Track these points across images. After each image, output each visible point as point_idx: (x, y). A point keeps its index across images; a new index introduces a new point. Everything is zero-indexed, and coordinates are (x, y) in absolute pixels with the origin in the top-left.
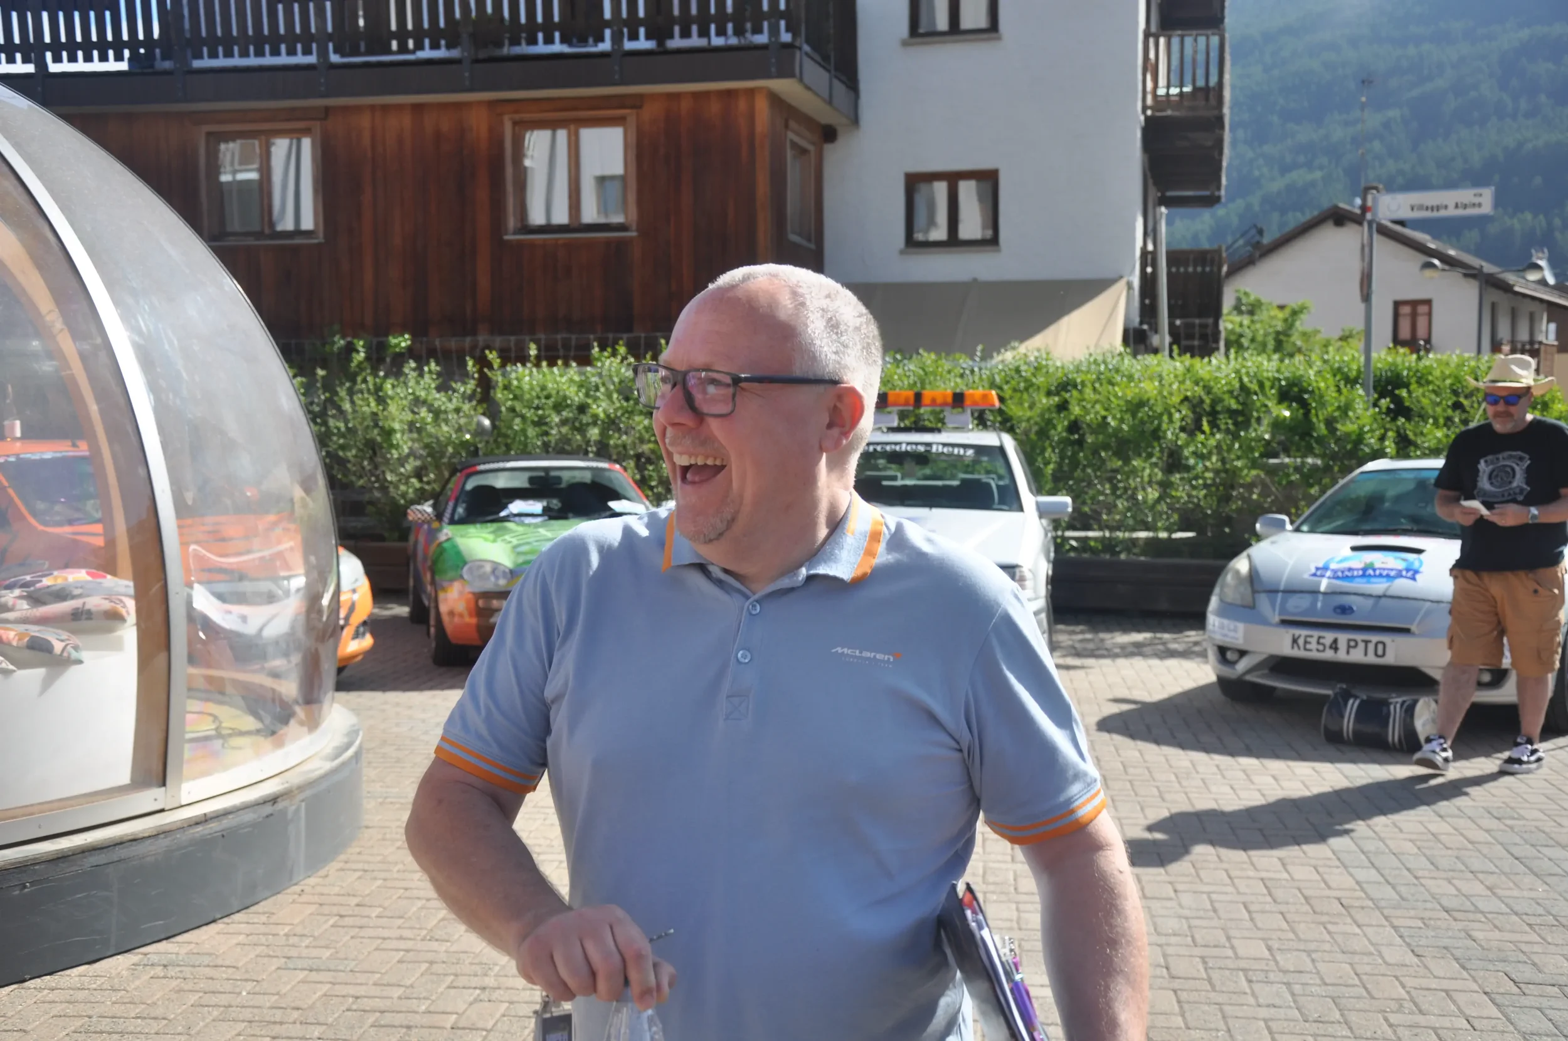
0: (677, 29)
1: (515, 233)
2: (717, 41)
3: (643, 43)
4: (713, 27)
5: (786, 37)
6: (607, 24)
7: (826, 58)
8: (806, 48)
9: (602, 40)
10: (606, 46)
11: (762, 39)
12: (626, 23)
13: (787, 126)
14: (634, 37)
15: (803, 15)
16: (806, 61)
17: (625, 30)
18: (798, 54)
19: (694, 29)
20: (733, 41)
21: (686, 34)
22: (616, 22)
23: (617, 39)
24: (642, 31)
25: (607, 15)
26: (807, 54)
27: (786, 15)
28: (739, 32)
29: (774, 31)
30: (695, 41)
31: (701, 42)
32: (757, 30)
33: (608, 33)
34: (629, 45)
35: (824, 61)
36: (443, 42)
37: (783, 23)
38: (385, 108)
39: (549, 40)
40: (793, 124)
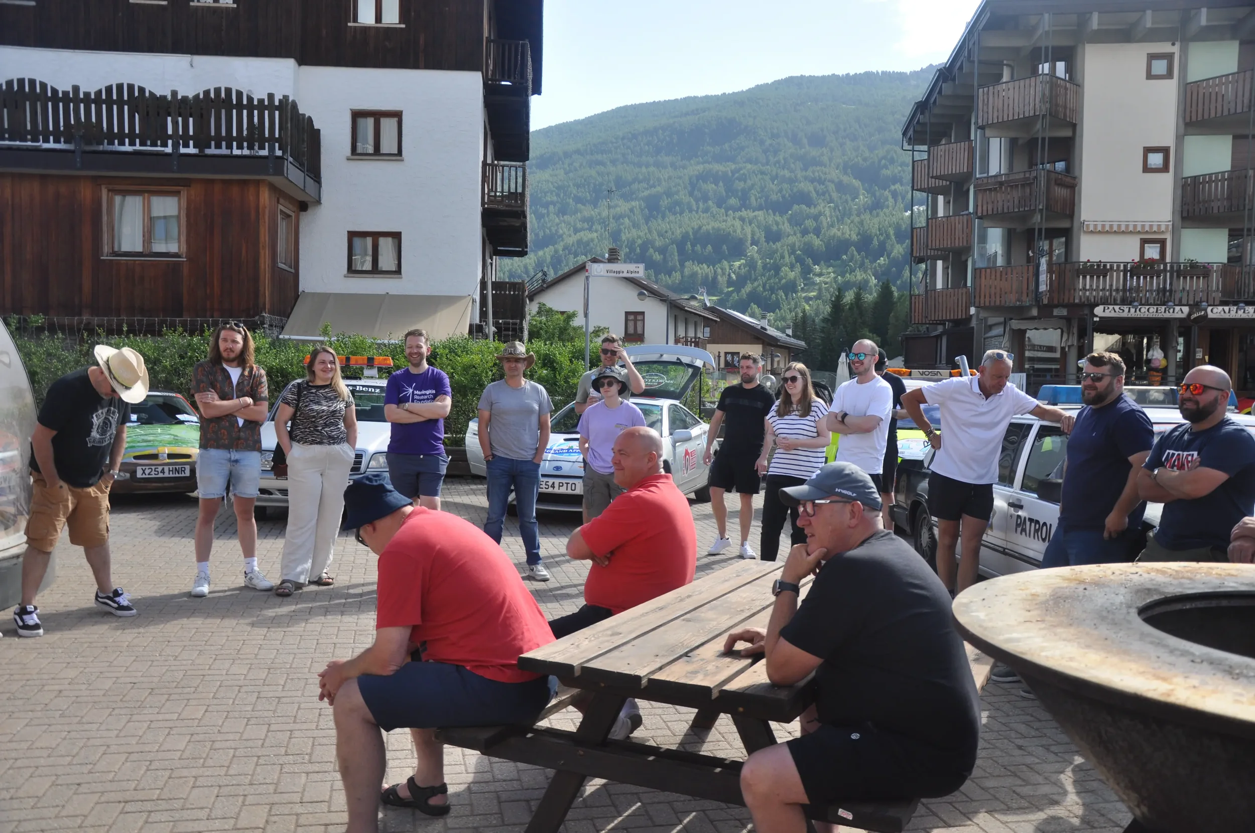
0: (213, 143)
1: (107, 256)
2: (236, 152)
3: (192, 150)
4: (235, 144)
5: (279, 153)
6: (170, 137)
7: (302, 164)
8: (291, 159)
9: (166, 146)
10: (169, 150)
11: (265, 153)
12: (181, 137)
13: (278, 202)
14: (186, 145)
15: (289, 140)
16: (290, 165)
17: (181, 142)
18: (286, 161)
19: (224, 144)
20: (246, 152)
21: (218, 146)
22: (175, 137)
23: (176, 146)
24: (191, 143)
25: (170, 132)
26: (290, 162)
27: (279, 141)
28: (250, 147)
29: (272, 149)
30: (224, 151)
31: (228, 152)
32: (262, 147)
33: (170, 142)
34: (183, 150)
35: (300, 166)
36: (62, 140)
37: (277, 145)
38: (22, 176)
39: (132, 143)
40: (281, 201)
